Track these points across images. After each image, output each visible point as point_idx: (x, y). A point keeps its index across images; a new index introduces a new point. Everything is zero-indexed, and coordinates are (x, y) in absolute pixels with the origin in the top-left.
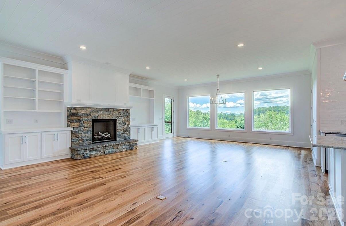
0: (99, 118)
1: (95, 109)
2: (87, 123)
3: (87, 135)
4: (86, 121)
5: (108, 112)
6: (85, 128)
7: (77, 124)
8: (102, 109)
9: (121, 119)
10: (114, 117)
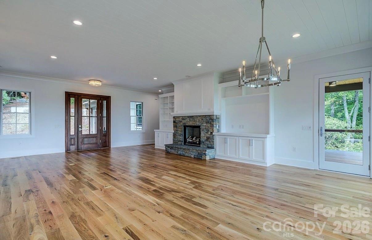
1: (184, 117)
4: (179, 126)
5: (193, 119)
6: (179, 132)
7: (176, 128)
8: (189, 117)
9: (204, 126)
10: (198, 124)
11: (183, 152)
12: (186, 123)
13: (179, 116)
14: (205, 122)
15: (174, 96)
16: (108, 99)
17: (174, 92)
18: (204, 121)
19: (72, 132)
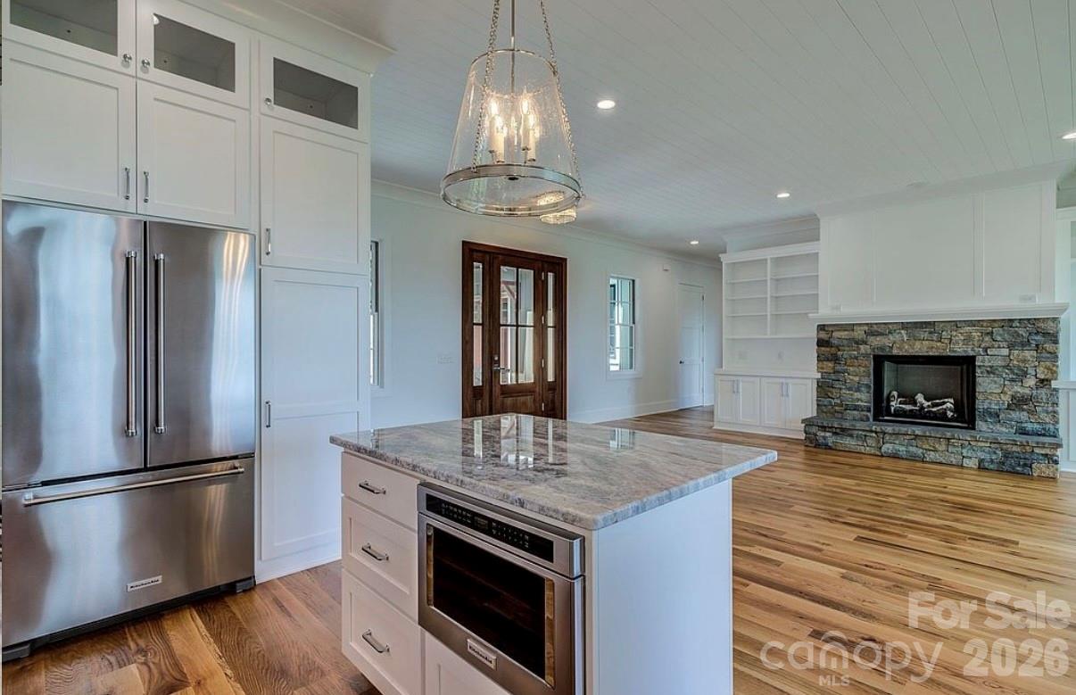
0: (895, 352)
1: (883, 326)
2: (856, 364)
3: (857, 395)
4: (852, 358)
5: (931, 333)
6: (851, 377)
7: (831, 364)
8: (904, 326)
9: (993, 357)
10: (960, 349)
11: (911, 449)
12: (892, 348)
13: (854, 325)
14: (1005, 344)
15: (818, 253)
16: (557, 265)
17: (818, 239)
18: (999, 338)
19: (478, 380)
